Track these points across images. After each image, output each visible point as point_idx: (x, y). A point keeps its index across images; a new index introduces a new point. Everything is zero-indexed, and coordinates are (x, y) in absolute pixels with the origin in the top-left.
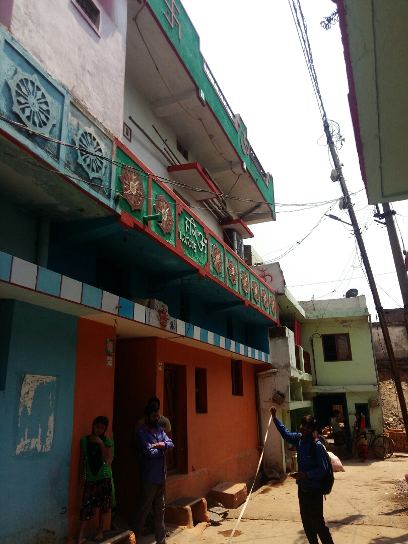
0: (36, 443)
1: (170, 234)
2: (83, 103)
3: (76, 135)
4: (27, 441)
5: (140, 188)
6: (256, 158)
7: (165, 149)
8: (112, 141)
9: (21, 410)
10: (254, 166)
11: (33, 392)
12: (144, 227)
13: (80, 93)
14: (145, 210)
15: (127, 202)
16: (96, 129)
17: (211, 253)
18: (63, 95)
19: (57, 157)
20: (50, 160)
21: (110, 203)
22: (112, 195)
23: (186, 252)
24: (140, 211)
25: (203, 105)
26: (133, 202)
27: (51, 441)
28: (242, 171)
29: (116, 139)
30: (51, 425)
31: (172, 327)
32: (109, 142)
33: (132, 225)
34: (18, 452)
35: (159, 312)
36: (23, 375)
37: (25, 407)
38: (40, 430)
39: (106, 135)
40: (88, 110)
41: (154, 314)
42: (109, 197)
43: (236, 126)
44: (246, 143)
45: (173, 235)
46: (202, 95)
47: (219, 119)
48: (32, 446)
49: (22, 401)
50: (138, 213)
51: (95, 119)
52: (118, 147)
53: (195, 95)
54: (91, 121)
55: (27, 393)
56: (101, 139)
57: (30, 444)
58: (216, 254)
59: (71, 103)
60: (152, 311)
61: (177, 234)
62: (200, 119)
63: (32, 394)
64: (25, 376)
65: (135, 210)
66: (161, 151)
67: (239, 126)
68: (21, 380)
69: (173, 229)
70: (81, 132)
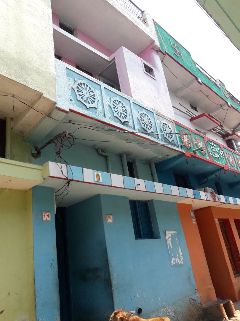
0: (177, 260)
1: (205, 154)
2: (159, 112)
3: (161, 126)
4: (174, 259)
5: (188, 138)
6: (233, 97)
7: (187, 112)
8: (172, 122)
9: (168, 246)
10: (234, 102)
11: (170, 238)
12: (195, 155)
13: (157, 109)
14: (193, 147)
15: (185, 146)
16: (166, 120)
17: (226, 157)
18: (153, 113)
19: (158, 138)
20: (156, 141)
21: (179, 149)
22: (179, 145)
23: (215, 161)
24: (191, 148)
25: (201, 84)
26: (187, 145)
27: (182, 259)
28: (228, 107)
29: (174, 120)
30: (180, 252)
31: (218, 199)
32: (171, 123)
33: (190, 156)
34: (172, 264)
35: (211, 193)
36: (165, 231)
37: (169, 245)
38: (177, 254)
39: (170, 121)
40: (162, 114)
41: (209, 194)
42: (178, 147)
43: (219, 85)
44: (226, 92)
45: (207, 154)
46: (200, 80)
47: (210, 87)
48: (177, 262)
49: (168, 242)
50: (190, 149)
51: (165, 116)
52: (175, 124)
53: (196, 81)
54: (164, 117)
55: (168, 239)
56: (169, 123)
57: (175, 261)
58: (229, 157)
59: (156, 114)
60: (207, 193)
61: (209, 153)
62: (200, 91)
63: (170, 239)
64: (166, 231)
65: (189, 148)
66: (185, 113)
67: (220, 85)
68: (165, 233)
69: (206, 151)
70: (162, 124)
